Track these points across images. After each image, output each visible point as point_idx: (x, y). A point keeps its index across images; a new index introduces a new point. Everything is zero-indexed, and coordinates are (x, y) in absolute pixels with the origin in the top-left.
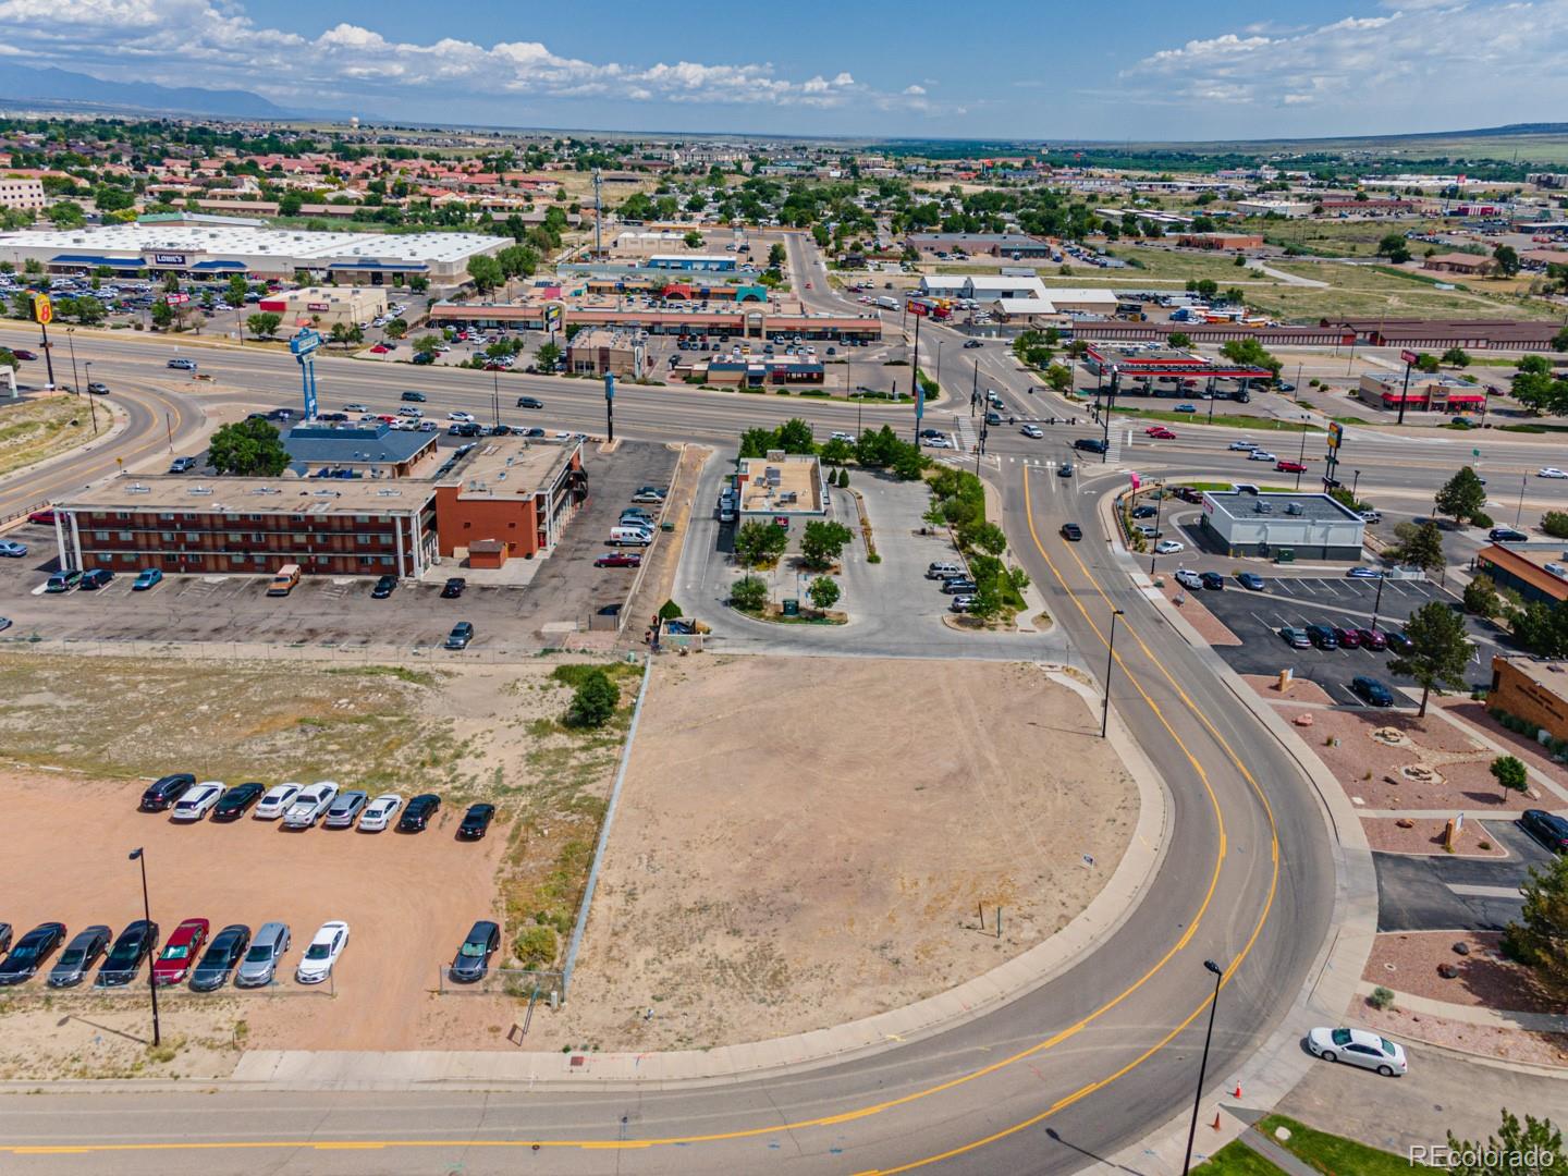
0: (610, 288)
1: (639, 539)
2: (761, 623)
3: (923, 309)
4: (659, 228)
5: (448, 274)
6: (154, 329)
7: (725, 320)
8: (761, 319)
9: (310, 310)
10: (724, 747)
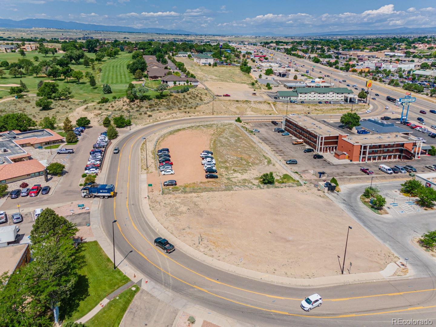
2: (359, 201)
10: (270, 201)
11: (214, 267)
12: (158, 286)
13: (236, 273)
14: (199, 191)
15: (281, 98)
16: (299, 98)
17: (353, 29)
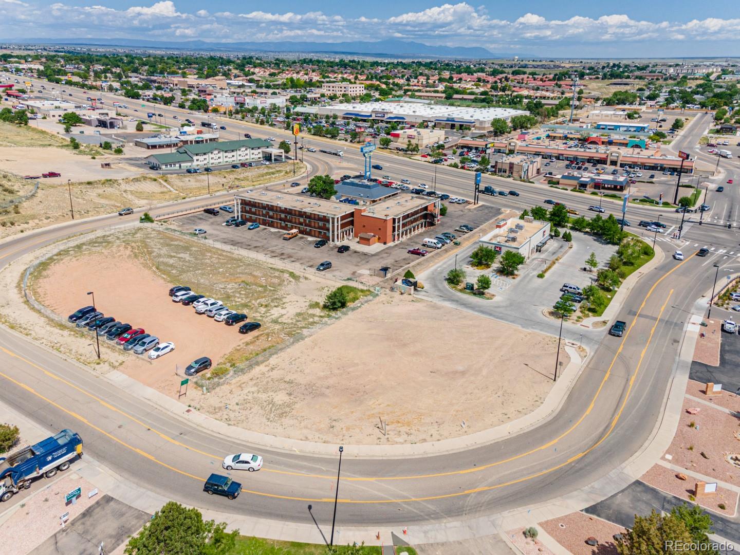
0: (560, 137)
1: (435, 245)
2: (453, 291)
3: (685, 156)
4: (620, 109)
5: (483, 126)
6: (351, 141)
7: (597, 156)
8: (618, 157)
9: (408, 137)
10: (373, 332)
11: (447, 453)
12: (427, 526)
13: (479, 444)
14: (260, 358)
15: (164, 167)
16: (195, 163)
17: (117, 37)
